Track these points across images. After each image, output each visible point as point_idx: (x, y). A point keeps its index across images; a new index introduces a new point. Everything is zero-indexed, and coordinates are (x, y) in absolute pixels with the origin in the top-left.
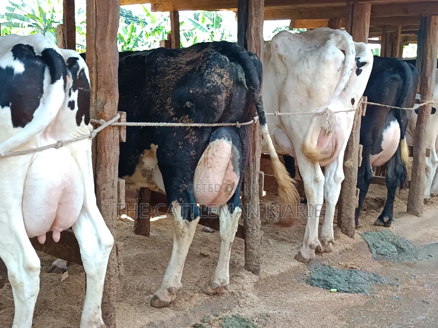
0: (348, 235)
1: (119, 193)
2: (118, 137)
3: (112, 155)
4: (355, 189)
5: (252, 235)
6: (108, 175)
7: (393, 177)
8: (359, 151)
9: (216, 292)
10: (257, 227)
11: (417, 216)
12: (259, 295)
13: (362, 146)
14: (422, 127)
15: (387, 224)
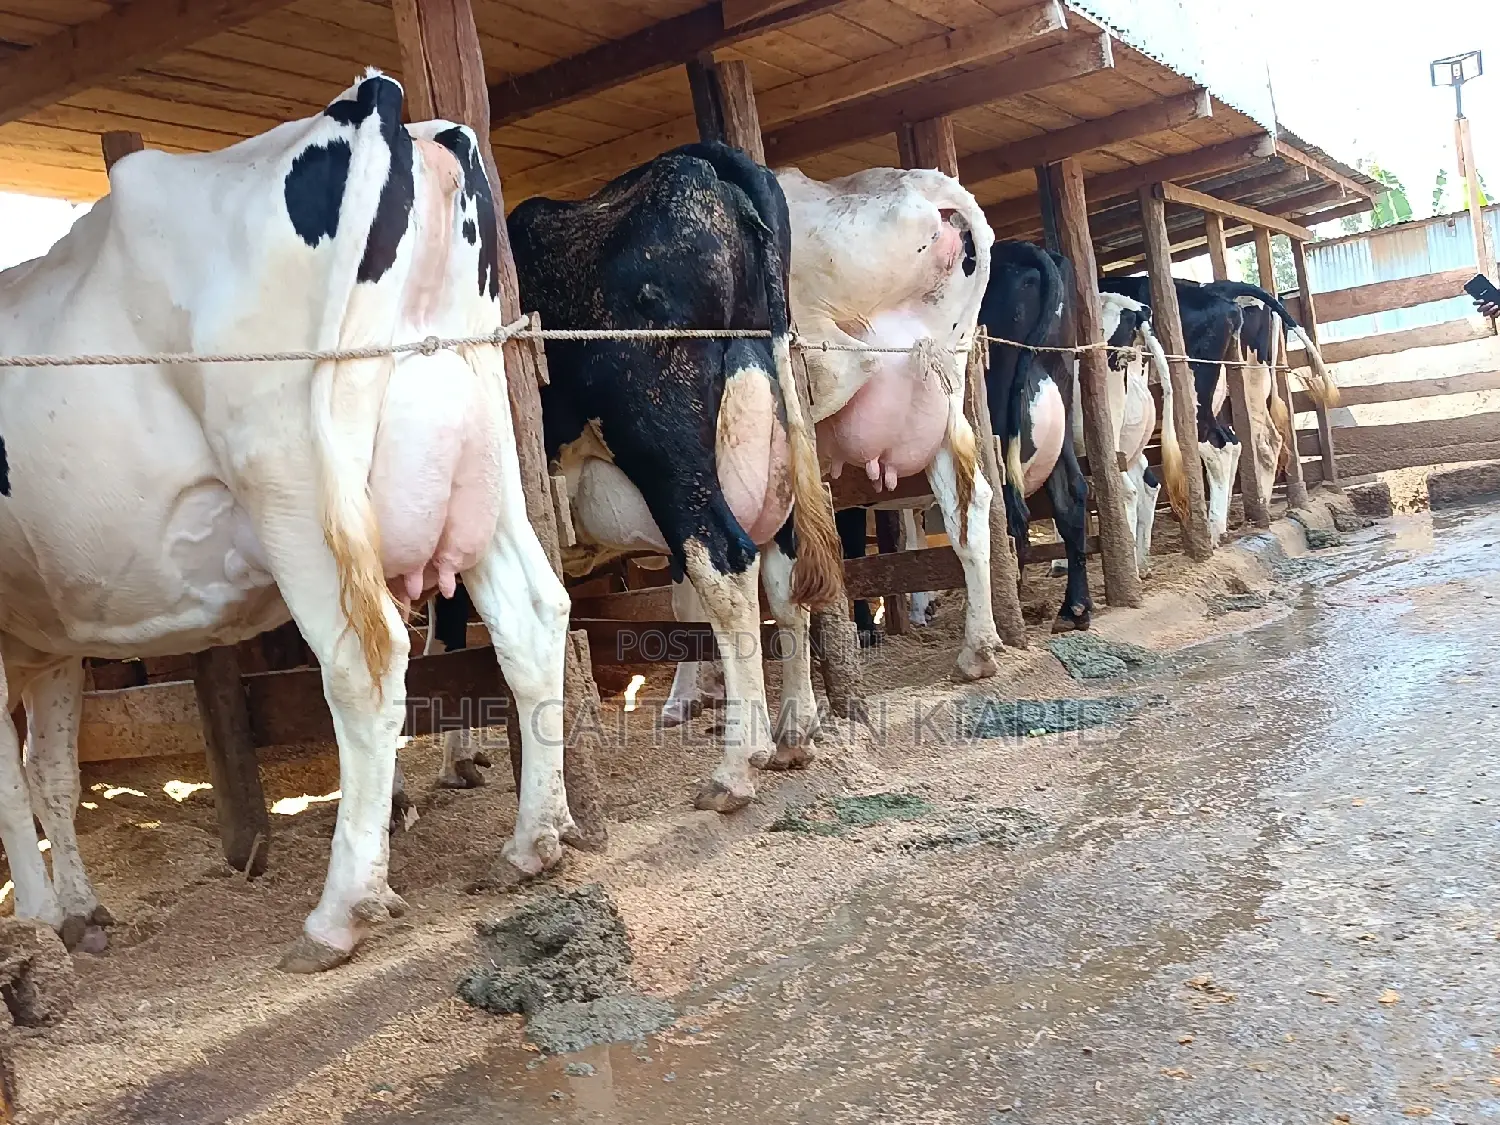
0: (1014, 645)
1: (557, 508)
2: (533, 370)
3: (529, 414)
4: (1006, 538)
5: (835, 630)
6: (528, 460)
7: (1071, 509)
8: (996, 450)
9: (795, 759)
10: (842, 611)
11: (1134, 607)
12: (882, 766)
13: (998, 437)
14: (1097, 405)
15: (1081, 623)
